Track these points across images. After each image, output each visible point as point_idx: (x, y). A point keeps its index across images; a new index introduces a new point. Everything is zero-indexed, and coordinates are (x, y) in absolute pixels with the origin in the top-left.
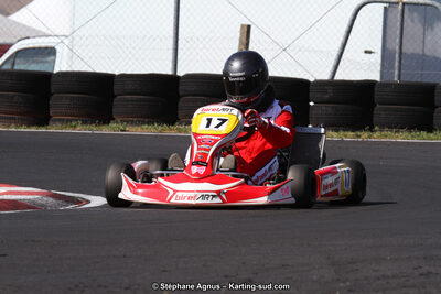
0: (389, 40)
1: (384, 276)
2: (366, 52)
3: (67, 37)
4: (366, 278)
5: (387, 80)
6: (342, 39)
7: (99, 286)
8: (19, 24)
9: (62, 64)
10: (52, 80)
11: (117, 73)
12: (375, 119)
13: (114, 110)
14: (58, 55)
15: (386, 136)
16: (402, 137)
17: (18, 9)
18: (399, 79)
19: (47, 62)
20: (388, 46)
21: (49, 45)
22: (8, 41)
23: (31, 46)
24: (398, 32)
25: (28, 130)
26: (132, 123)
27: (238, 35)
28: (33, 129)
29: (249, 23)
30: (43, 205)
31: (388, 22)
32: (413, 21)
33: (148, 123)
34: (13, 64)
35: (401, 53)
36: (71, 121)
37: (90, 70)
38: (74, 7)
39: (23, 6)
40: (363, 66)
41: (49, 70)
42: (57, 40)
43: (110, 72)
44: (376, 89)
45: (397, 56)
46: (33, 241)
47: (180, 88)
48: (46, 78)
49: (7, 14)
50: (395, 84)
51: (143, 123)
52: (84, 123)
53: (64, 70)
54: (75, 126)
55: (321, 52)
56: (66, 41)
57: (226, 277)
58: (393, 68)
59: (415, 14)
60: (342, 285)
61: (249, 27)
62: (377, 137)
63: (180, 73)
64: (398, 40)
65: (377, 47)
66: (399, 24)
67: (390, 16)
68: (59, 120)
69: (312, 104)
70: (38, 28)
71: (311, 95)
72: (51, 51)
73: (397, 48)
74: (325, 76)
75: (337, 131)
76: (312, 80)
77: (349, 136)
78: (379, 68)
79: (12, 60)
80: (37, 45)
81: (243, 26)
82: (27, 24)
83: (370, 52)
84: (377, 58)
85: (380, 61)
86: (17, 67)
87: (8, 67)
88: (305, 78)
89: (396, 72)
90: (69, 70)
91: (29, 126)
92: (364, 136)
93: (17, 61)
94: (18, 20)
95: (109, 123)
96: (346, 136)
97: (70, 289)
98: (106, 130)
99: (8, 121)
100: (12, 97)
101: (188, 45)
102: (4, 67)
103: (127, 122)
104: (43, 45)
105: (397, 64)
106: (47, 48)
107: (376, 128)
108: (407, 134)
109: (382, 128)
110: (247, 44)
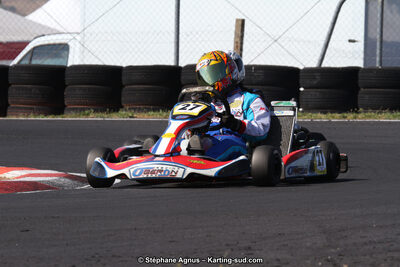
0: (371, 30)
1: (370, 242)
2: (350, 41)
3: (78, 33)
4: (355, 244)
5: (369, 66)
6: (328, 29)
7: (113, 256)
8: (35, 23)
9: (75, 59)
10: (67, 73)
11: (124, 65)
12: (360, 102)
13: (123, 99)
14: (71, 50)
15: (370, 117)
16: (385, 118)
17: (34, 10)
18: (381, 65)
19: (61, 57)
20: (370, 35)
21: (63, 41)
22: (25, 39)
23: (46, 43)
24: (379, 22)
25: (45, 119)
26: (140, 110)
27: (234, 29)
28: (50, 118)
29: (243, 18)
30: (60, 186)
31: (370, 13)
32: (391, 12)
33: (154, 110)
34: (31, 60)
35: (381, 42)
36: (84, 110)
37: (100, 63)
38: (85, 7)
39: (39, 6)
40: (347, 55)
41: (64, 64)
42: (70, 37)
43: (118, 64)
44: (360, 75)
45: (378, 44)
46: (53, 217)
47: (183, 77)
48: (61, 71)
49: (24, 15)
50: (377, 70)
51: (149, 110)
52: (96, 111)
53: (77, 63)
54: (88, 114)
55: (309, 42)
56: (78, 37)
57: (227, 245)
58: (375, 55)
59: (394, 6)
60: (333, 250)
61: (243, 21)
62: (362, 117)
63: (182, 64)
64: (378, 30)
65: (360, 37)
66: (379, 15)
67: (371, 8)
68: (73, 109)
69: (302, 89)
70: (52, 27)
71: (301, 81)
72: (64, 47)
73: (378, 37)
74: (314, 64)
75: (325, 113)
76: (301, 67)
77: (336, 118)
78: (362, 56)
79: (29, 56)
80: (52, 42)
81: (237, 20)
82: (43, 23)
83: (354, 41)
84: (360, 46)
85: (362, 49)
86: (34, 62)
87: (26, 62)
88: (296, 66)
89: (378, 59)
90: (82, 63)
91: (46, 115)
92: (350, 117)
93: (35, 56)
94: (35, 20)
95: (118, 111)
96: (333, 117)
97: (87, 260)
98: (115, 117)
99: (28, 111)
100: (30, 90)
101: (188, 39)
102: (23, 63)
103: (135, 109)
104: (57, 42)
105: (378, 52)
106: (60, 44)
107: (361, 109)
108: (389, 114)
109: (366, 109)
110: (242, 37)
